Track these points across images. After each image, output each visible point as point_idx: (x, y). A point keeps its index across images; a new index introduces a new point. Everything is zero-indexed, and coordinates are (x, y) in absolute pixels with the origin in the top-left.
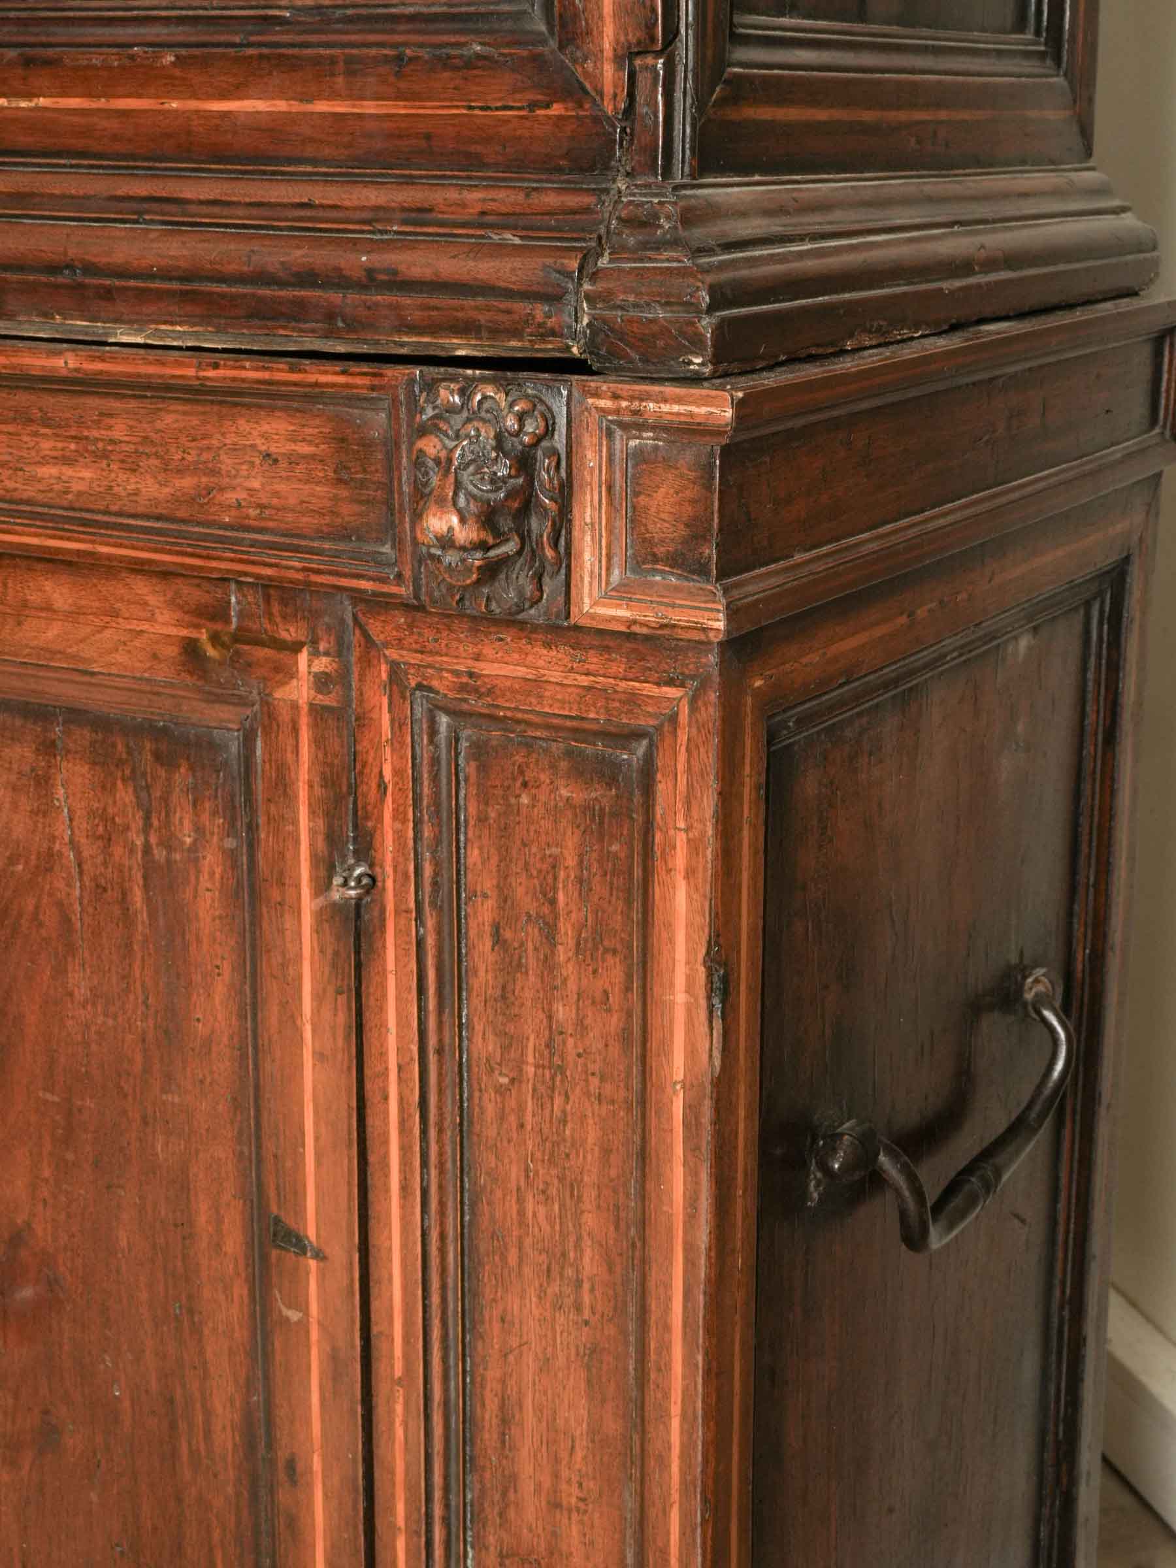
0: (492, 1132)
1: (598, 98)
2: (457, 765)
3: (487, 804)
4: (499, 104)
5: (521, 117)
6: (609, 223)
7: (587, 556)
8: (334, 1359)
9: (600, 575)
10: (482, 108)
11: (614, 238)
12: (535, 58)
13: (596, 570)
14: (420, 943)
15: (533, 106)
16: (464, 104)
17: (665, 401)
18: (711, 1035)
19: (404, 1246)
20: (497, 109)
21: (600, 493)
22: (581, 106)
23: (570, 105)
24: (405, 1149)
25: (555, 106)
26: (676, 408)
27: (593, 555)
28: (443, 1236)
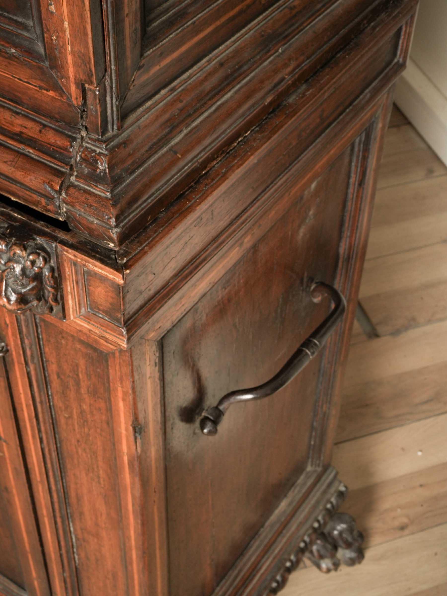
0: (64, 427)
1: (69, 96)
2: (36, 322)
3: (49, 337)
4: (26, 80)
5: (36, 90)
6: (76, 157)
7: (70, 302)
8: (15, 470)
9: (76, 310)
10: (18, 79)
11: (79, 166)
12: (40, 68)
13: (75, 308)
14: (28, 374)
15: (41, 88)
16: (11, 74)
17: (96, 266)
18: (136, 444)
19: (36, 450)
20: (25, 82)
21: (73, 283)
22: (62, 97)
23: (57, 94)
24: (32, 427)
25: (51, 92)
26: (100, 271)
27: (72, 302)
28: (49, 450)
